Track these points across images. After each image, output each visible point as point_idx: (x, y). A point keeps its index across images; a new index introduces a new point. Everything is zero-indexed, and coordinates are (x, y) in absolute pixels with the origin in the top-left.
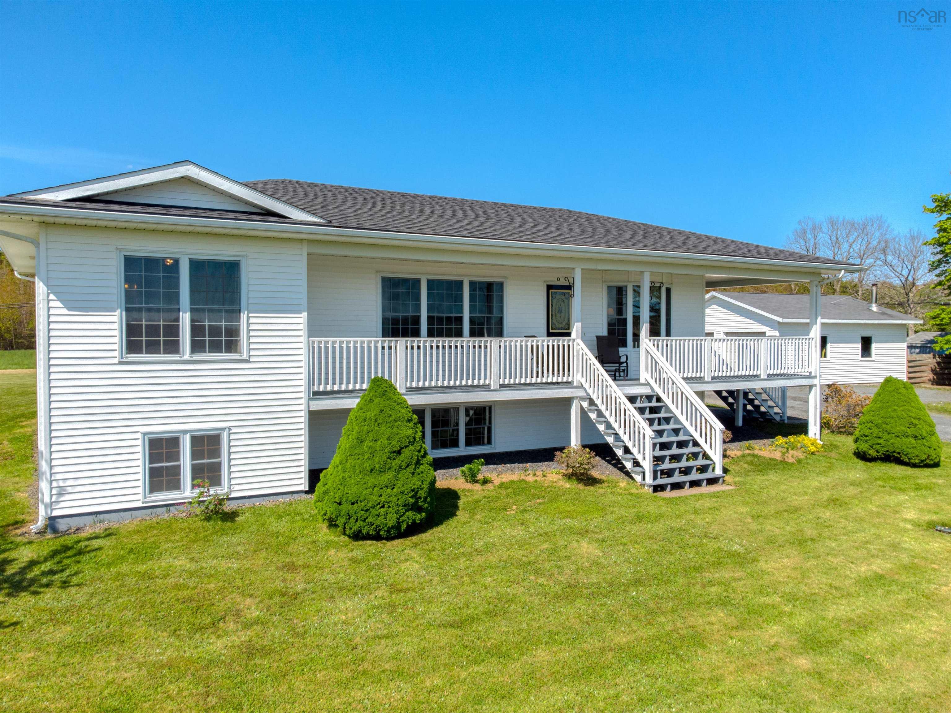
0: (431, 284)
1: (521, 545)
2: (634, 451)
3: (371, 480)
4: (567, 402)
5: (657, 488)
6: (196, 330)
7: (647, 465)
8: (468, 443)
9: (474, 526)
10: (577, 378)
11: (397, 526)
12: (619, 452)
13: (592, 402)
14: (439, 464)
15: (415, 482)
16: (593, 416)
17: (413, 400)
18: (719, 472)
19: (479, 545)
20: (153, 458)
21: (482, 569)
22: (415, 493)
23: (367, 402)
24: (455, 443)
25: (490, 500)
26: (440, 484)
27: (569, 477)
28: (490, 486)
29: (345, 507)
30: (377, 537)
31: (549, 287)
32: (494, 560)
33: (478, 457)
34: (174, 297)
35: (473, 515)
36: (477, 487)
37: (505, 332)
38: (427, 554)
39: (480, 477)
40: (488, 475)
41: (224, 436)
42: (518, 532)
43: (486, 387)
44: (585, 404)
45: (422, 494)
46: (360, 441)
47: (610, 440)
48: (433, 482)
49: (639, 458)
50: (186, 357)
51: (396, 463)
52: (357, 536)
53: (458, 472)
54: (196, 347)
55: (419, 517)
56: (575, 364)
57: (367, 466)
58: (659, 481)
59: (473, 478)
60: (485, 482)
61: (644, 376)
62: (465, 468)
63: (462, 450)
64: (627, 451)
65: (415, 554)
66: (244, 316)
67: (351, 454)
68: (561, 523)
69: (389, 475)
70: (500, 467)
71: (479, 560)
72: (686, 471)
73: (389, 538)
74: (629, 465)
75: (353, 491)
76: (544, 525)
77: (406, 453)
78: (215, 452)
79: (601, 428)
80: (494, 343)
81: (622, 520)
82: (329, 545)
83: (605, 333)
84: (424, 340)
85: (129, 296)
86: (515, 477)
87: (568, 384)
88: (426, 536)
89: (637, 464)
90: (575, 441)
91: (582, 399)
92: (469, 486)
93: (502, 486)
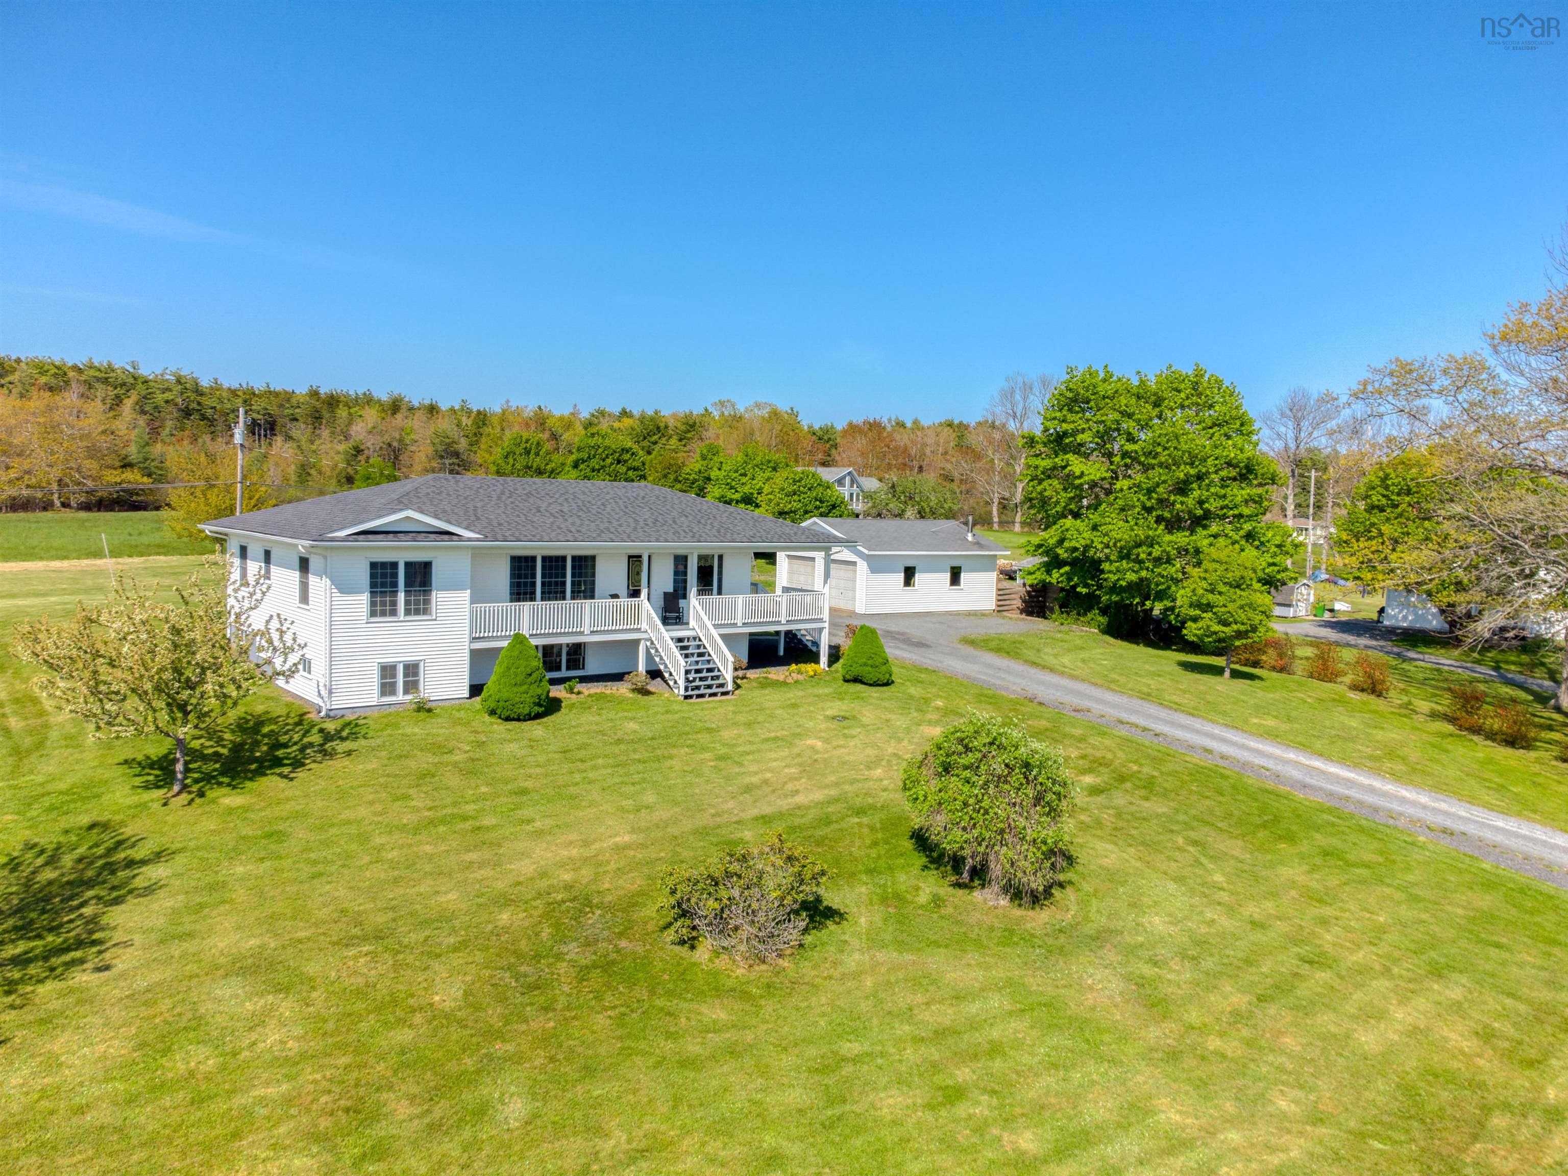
0: (544, 559)
1: (597, 724)
2: (674, 674)
3: (515, 689)
4: (637, 642)
5: (686, 697)
6: (407, 603)
7: (682, 683)
8: (568, 668)
9: (572, 716)
10: (644, 626)
11: (529, 714)
12: (666, 675)
13: (652, 643)
14: (553, 682)
15: (539, 691)
16: (653, 651)
17: (534, 642)
18: (730, 687)
19: (574, 724)
20: (383, 677)
21: (575, 734)
22: (539, 697)
23: (512, 646)
24: (558, 668)
25: (581, 703)
26: (551, 695)
27: (633, 690)
28: (582, 696)
29: (501, 704)
30: (518, 720)
31: (630, 557)
32: (582, 730)
33: (574, 678)
34: (395, 584)
35: (570, 710)
36: (574, 696)
37: (597, 592)
38: (547, 727)
39: (576, 690)
40: (581, 689)
41: (422, 664)
42: (596, 719)
43: (581, 633)
44: (648, 644)
45: (543, 697)
46: (508, 669)
47: (662, 667)
48: (548, 692)
49: (677, 678)
50: (402, 618)
51: (530, 679)
52: (508, 719)
53: (562, 687)
54: (408, 612)
55: (541, 710)
56: (644, 616)
57: (513, 682)
58: (690, 693)
59: (571, 691)
60: (579, 693)
61: (692, 623)
62: (567, 685)
63: (564, 673)
64: (671, 674)
65: (540, 727)
66: (434, 593)
67: (503, 675)
68: (620, 715)
69: (525, 687)
70: (590, 685)
71: (573, 730)
72: (709, 687)
73: (525, 720)
74: (671, 683)
75: (505, 695)
76: (612, 715)
77: (534, 675)
78: (416, 674)
79: (657, 659)
80: (587, 604)
81: (656, 713)
82: (492, 724)
83: (671, 590)
84: (538, 603)
85: (373, 585)
86: (598, 691)
87: (639, 630)
88: (545, 720)
89: (676, 682)
90: (642, 667)
91: (646, 640)
92: (568, 695)
93: (589, 696)
